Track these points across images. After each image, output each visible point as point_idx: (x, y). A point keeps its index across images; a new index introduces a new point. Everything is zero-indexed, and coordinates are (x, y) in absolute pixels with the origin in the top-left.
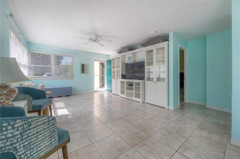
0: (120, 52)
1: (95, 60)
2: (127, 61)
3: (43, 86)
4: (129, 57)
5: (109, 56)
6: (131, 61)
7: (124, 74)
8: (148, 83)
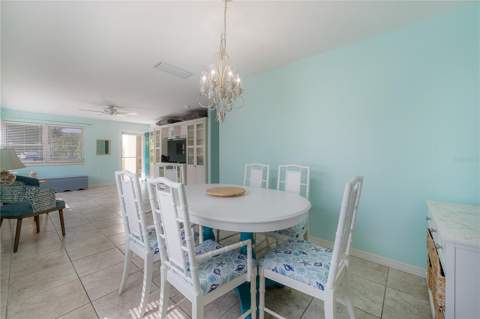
0: (159, 124)
1: (123, 133)
2: (171, 137)
3: (35, 174)
4: (172, 132)
5: (148, 125)
6: (174, 138)
7: (166, 155)
8: (189, 166)
